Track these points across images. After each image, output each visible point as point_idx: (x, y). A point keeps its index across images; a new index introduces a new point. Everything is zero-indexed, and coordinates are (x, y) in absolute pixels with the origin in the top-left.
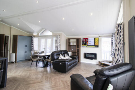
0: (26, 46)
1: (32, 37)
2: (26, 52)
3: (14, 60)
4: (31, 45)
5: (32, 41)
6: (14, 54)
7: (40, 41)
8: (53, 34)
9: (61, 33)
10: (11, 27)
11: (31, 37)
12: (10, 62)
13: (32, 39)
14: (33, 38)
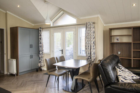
0: (31, 46)
1: (40, 29)
2: (31, 57)
3: (15, 72)
4: (39, 44)
5: (40, 37)
6: (14, 61)
7: (53, 36)
8: (77, 21)
9: (96, 16)
10: (6, 14)
11: (38, 29)
12: (8, 74)
13: (39, 33)
14: (41, 31)
